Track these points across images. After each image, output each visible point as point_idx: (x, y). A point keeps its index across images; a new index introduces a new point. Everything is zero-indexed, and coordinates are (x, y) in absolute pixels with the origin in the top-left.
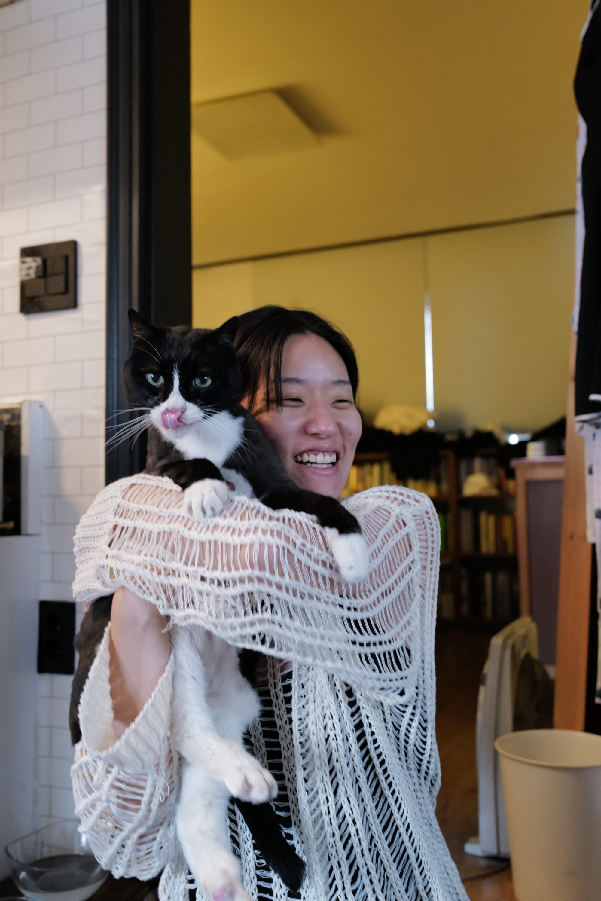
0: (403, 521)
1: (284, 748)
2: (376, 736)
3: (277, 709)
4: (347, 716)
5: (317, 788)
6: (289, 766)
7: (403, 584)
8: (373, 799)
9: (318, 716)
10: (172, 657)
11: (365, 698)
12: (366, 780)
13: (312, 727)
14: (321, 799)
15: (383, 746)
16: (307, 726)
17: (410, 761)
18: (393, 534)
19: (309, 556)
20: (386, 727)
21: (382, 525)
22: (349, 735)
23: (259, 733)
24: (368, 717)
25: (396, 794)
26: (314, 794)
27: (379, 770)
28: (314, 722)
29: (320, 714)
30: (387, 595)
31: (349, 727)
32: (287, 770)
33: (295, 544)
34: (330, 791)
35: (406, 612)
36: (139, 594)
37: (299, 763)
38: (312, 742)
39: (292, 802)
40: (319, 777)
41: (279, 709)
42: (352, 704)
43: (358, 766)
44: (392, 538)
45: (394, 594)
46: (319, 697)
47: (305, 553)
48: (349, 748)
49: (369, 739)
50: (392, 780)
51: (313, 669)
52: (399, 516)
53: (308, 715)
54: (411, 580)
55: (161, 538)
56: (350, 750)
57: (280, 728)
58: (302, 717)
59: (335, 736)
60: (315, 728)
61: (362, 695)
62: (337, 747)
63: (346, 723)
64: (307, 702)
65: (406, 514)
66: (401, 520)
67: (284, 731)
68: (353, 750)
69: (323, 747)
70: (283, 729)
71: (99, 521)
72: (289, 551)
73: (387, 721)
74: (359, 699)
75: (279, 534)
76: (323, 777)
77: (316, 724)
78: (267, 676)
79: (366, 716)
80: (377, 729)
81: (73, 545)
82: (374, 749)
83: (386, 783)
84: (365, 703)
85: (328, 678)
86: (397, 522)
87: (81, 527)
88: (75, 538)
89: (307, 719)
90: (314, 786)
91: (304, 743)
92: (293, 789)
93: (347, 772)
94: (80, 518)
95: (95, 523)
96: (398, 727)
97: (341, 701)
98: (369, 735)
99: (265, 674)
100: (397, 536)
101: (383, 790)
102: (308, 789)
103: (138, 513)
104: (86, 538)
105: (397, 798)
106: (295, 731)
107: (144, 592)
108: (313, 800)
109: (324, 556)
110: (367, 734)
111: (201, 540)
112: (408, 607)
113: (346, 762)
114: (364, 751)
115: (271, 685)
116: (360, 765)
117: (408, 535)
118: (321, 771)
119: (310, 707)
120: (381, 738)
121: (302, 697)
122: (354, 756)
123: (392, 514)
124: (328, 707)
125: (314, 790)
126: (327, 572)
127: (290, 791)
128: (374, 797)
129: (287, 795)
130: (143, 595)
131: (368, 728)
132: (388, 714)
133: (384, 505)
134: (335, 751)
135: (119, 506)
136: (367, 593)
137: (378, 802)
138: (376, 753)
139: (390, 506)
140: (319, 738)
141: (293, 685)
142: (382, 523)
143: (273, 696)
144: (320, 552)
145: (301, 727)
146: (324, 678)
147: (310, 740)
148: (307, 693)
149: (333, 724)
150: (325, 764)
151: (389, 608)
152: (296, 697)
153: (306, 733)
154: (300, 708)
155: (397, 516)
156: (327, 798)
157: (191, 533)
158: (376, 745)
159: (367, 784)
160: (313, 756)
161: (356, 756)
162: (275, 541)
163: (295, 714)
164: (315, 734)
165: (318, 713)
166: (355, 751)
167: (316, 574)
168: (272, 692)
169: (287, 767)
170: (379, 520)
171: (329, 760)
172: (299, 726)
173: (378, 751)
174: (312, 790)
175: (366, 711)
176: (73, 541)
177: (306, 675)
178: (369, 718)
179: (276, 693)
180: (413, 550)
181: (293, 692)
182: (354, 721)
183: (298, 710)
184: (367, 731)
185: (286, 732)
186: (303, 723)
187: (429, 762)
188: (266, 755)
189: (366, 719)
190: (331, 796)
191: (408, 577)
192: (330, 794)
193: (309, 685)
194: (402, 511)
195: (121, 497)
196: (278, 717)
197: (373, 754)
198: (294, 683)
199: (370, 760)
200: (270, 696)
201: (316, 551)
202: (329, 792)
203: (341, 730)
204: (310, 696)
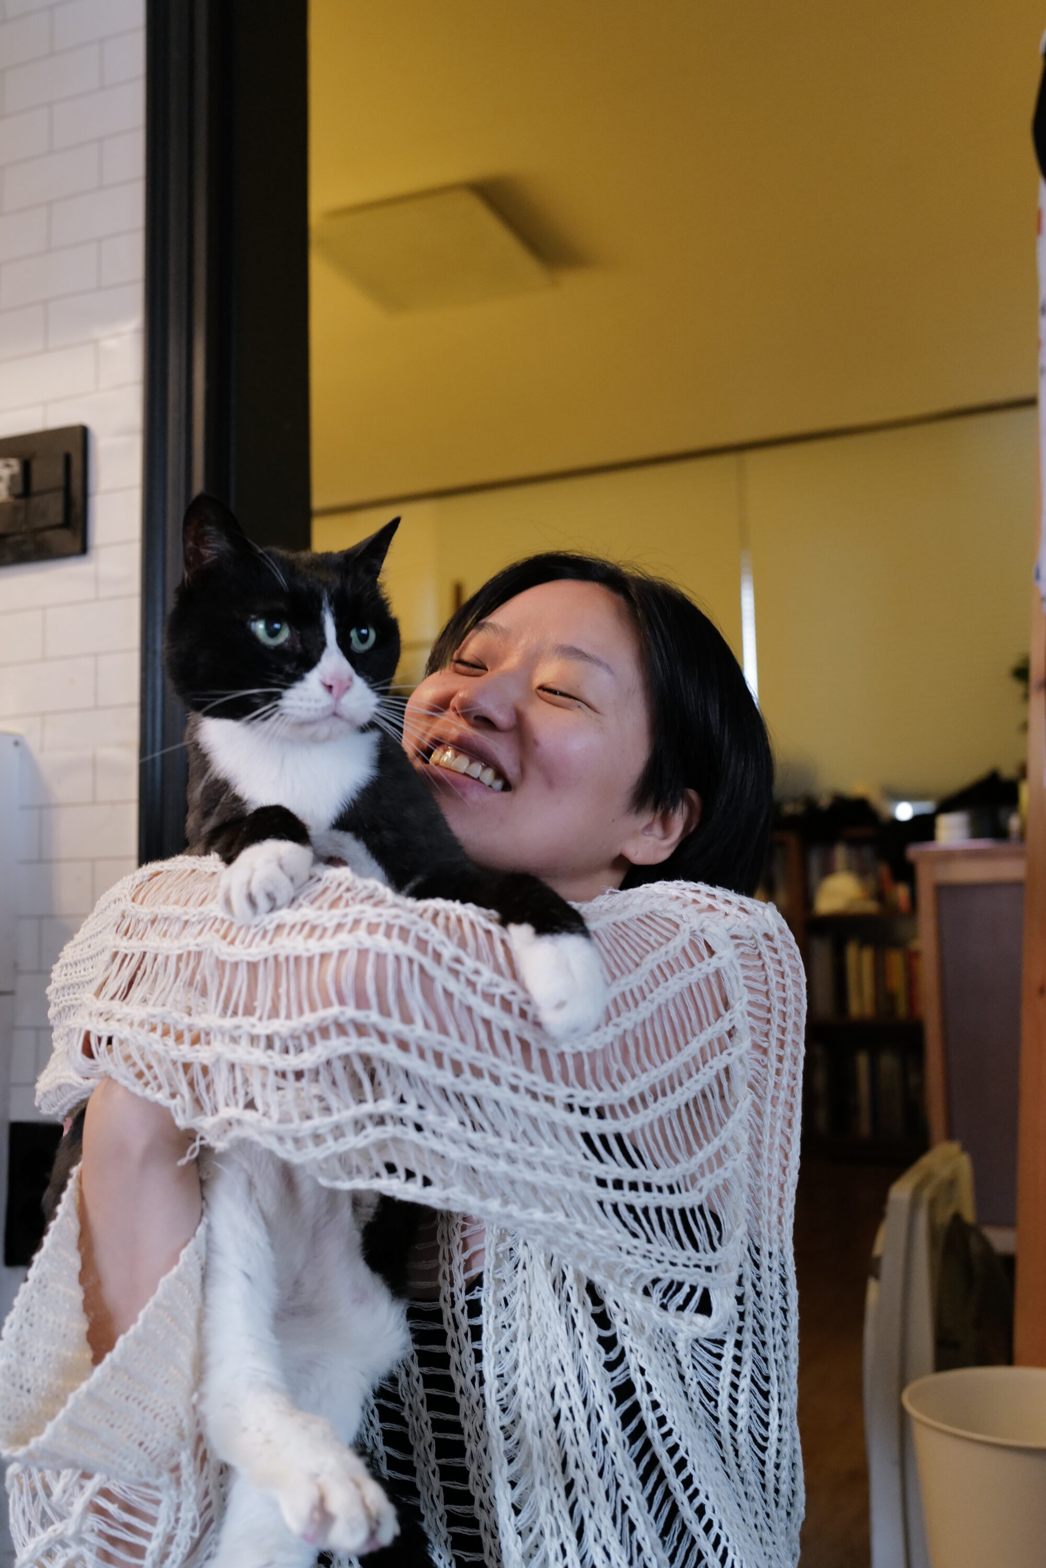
0: (706, 943)
1: (469, 1435)
2: (662, 1411)
3: (456, 1351)
4: (595, 1366)
5: (541, 1525)
6: (480, 1475)
7: (704, 1077)
8: (664, 1543)
9: (538, 1368)
10: (201, 1230)
11: (634, 1328)
12: (645, 1504)
13: (525, 1393)
14: (551, 1550)
15: (681, 1432)
16: (514, 1392)
17: (744, 1464)
18: (681, 968)
19: (471, 984)
20: (686, 1394)
21: (655, 945)
22: (601, 1407)
23: (419, 1400)
24: (642, 1371)
25: (715, 1529)
26: (536, 1538)
27: (675, 1482)
28: (530, 1382)
29: (540, 1363)
30: (664, 1094)
31: (601, 1393)
32: (477, 1484)
33: (437, 957)
34: (568, 1531)
35: (712, 1136)
36: (138, 1089)
37: (500, 1472)
38: (527, 1425)
39: (491, 1554)
40: (545, 1502)
41: (460, 1353)
42: (608, 1343)
43: (625, 1475)
44: (678, 975)
45: (683, 1095)
46: (538, 1326)
47: (462, 978)
48: (603, 1436)
49: (649, 1417)
50: (705, 1501)
51: (524, 1268)
52: (698, 933)
53: (515, 1367)
54: (727, 1070)
55: (182, 965)
56: (605, 1442)
57: (462, 1392)
58: (504, 1371)
59: (571, 1410)
60: (532, 1395)
61: (626, 1322)
62: (576, 1435)
63: (594, 1382)
64: (513, 1340)
65: (712, 929)
66: (703, 943)
67: (468, 1399)
68: (611, 1440)
69: (550, 1435)
70: (467, 1395)
71: (92, 952)
72: (422, 968)
73: (687, 1379)
74: (621, 1331)
75: (404, 933)
76: (552, 1502)
77: (534, 1388)
78: (436, 1279)
79: (638, 1369)
80: (663, 1395)
81: (47, 1005)
82: (660, 1438)
83: (691, 1509)
84: (634, 1339)
85: (554, 1286)
86: (693, 943)
87: (62, 967)
88: (49, 990)
89: (514, 1377)
90: (534, 1522)
91: (508, 1428)
92: (490, 1525)
93: (599, 1491)
94: (61, 950)
95: (85, 956)
96: (713, 1395)
97: (582, 1334)
98: (647, 1409)
99: (433, 1274)
100: (691, 974)
101: (687, 1523)
102: (521, 1528)
103: (153, 922)
104: (69, 988)
105: (718, 1538)
106: (491, 1402)
107: (147, 1084)
108: (533, 1552)
109: (505, 987)
110: (643, 1406)
111: (250, 959)
112: (717, 1126)
113: (596, 1468)
114: (639, 1444)
115: (445, 1300)
116: (628, 1472)
117: (717, 973)
118: (548, 1488)
119: (522, 1347)
120: (675, 1414)
121: (504, 1327)
122: (615, 1454)
123: (681, 928)
124: (555, 1348)
125: (536, 1531)
126: (510, 1023)
127: (486, 1529)
128: (666, 1539)
129: (479, 1538)
130: (144, 1091)
131: (645, 1394)
132: (688, 1368)
133: (665, 910)
134: (572, 1443)
135: (123, 917)
136: (615, 1079)
137: (676, 1549)
138: (665, 1445)
139: (679, 912)
140: (540, 1416)
141: (483, 1304)
142: (656, 941)
143: (449, 1323)
144: (496, 978)
145: (502, 1394)
146: (546, 1284)
147: (521, 1422)
148: (514, 1319)
149: (566, 1385)
150: (556, 1472)
151: (670, 1120)
152: (491, 1327)
153: (513, 1406)
154: (500, 1352)
155: (693, 933)
156: (562, 1546)
157: (232, 949)
158: (665, 1429)
159: (649, 1512)
160: (529, 1455)
161: (618, 1454)
162: (394, 946)
163: (489, 1364)
164: (533, 1408)
165: (537, 1361)
166: (618, 1442)
167: (487, 1023)
168: (447, 1313)
169: (477, 1477)
170: (650, 935)
171: (564, 1464)
172: (499, 1392)
173: (671, 1441)
174: (531, 1530)
175: (639, 1356)
176: (47, 996)
177: (511, 1280)
178: (646, 1373)
179: (453, 1315)
180: (733, 1007)
181: (484, 1316)
182: (613, 1379)
183: (495, 1357)
184: (644, 1400)
185: (473, 1401)
186: (506, 1384)
187: (777, 1466)
188: (434, 1448)
189: (639, 1374)
190: (570, 1542)
191: (718, 1063)
192: (567, 1537)
193: (518, 1300)
194: (705, 924)
195: (129, 899)
196: (457, 1369)
197: (660, 1449)
198: (487, 1296)
199: (654, 1461)
200: (441, 1321)
201: (487, 975)
202: (566, 1533)
203: (582, 1399)
204: (521, 1325)
